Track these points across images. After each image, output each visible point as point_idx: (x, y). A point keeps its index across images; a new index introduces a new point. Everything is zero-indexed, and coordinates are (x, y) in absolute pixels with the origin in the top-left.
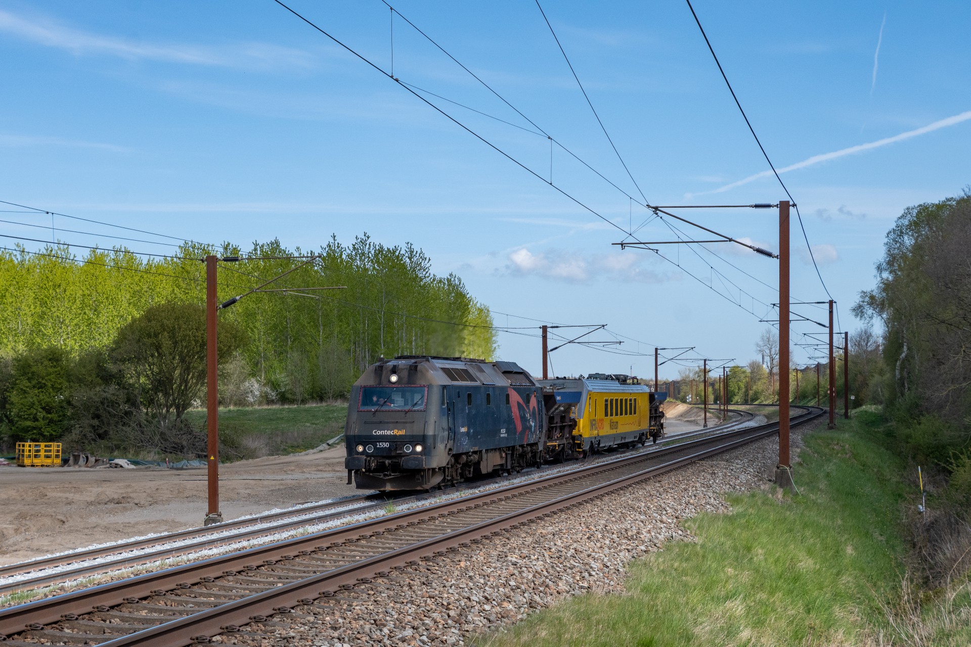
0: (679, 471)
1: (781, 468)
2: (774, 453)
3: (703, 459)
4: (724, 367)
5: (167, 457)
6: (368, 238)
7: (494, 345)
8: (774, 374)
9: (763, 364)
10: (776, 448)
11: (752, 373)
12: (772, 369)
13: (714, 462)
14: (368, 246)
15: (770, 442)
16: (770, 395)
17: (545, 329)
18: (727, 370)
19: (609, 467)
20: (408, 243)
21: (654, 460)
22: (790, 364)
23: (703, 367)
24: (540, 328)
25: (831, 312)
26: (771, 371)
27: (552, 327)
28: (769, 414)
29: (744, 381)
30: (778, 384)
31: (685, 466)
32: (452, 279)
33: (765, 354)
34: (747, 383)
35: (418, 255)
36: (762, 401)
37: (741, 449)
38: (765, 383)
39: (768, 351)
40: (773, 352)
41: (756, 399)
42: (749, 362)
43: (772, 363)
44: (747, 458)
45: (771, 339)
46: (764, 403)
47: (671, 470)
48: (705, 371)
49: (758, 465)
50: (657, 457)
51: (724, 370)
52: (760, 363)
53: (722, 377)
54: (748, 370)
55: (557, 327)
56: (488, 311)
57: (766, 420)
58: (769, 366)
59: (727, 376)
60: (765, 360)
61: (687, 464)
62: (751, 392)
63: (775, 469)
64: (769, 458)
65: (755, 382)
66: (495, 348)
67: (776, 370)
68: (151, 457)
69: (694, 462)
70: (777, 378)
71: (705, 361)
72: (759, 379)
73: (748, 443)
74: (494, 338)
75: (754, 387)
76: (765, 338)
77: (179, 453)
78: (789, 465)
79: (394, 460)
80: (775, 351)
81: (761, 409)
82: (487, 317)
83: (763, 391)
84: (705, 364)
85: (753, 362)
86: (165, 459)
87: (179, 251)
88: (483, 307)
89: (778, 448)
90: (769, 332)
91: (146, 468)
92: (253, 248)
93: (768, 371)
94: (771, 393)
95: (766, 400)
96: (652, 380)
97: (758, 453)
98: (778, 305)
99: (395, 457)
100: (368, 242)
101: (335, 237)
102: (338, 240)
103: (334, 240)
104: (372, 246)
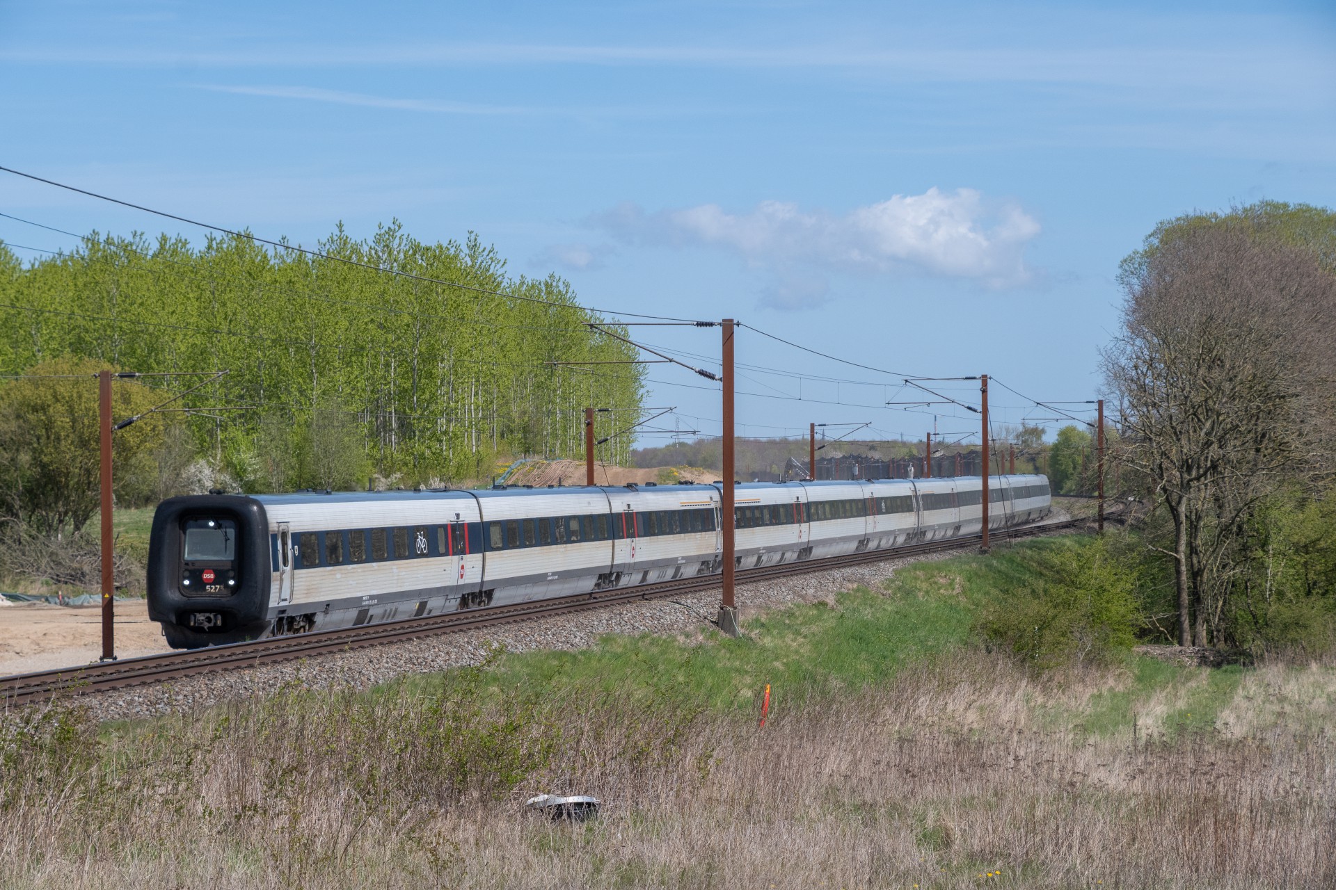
5: (60, 589)
6: (400, 227)
14: (397, 241)
20: (472, 232)
32: (554, 284)
35: (485, 253)
68: (37, 588)
77: (78, 583)
86: (57, 593)
91: (29, 606)
100: (398, 234)
101: (340, 226)
102: (347, 231)
103: (341, 231)
104: (405, 242)
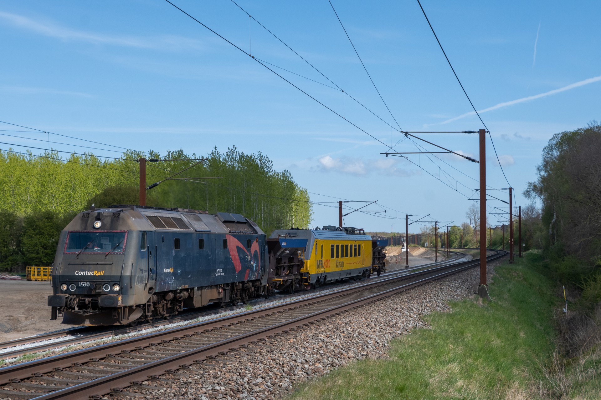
0: (421, 287)
1: (482, 286)
2: (477, 277)
3: (434, 280)
4: (447, 227)
6: (236, 148)
7: (310, 212)
8: (477, 231)
9: (470, 225)
10: (478, 274)
11: (464, 230)
12: (476, 228)
13: (442, 282)
14: (235, 153)
15: (475, 270)
17: (340, 203)
18: (449, 228)
19: (379, 285)
20: (259, 152)
22: (487, 225)
24: (338, 202)
25: (511, 195)
27: (345, 202)
28: (474, 254)
29: (459, 235)
30: (479, 237)
32: (286, 173)
33: (471, 219)
34: (461, 236)
35: (265, 159)
36: (470, 247)
37: (458, 275)
38: (472, 236)
39: (473, 217)
40: (476, 218)
41: (467, 245)
42: (462, 223)
43: (476, 224)
44: (461, 280)
45: (475, 210)
47: (416, 287)
48: (436, 229)
49: (468, 284)
52: (468, 224)
53: (446, 232)
54: (462, 228)
56: (307, 192)
57: (472, 258)
58: (474, 226)
59: (449, 232)
60: (472, 223)
61: (425, 283)
62: (463, 241)
63: (478, 287)
64: (474, 280)
65: (466, 235)
66: (311, 214)
67: (478, 228)
69: (430, 282)
70: (479, 233)
72: (468, 234)
73: (461, 271)
74: (310, 208)
75: (465, 238)
76: (471, 210)
78: (486, 284)
79: (94, 299)
80: (478, 217)
81: (469, 251)
82: (306, 195)
83: (470, 241)
84: (436, 225)
85: (465, 224)
87: (123, 155)
88: (303, 189)
89: (480, 274)
90: (474, 206)
92: (167, 154)
93: (473, 229)
94: (475, 242)
95: (472, 246)
96: (404, 234)
97: (468, 277)
98: (479, 190)
99: (94, 295)
100: (235, 151)
101: (216, 148)
102: (218, 150)
103: (216, 150)
104: (238, 154)
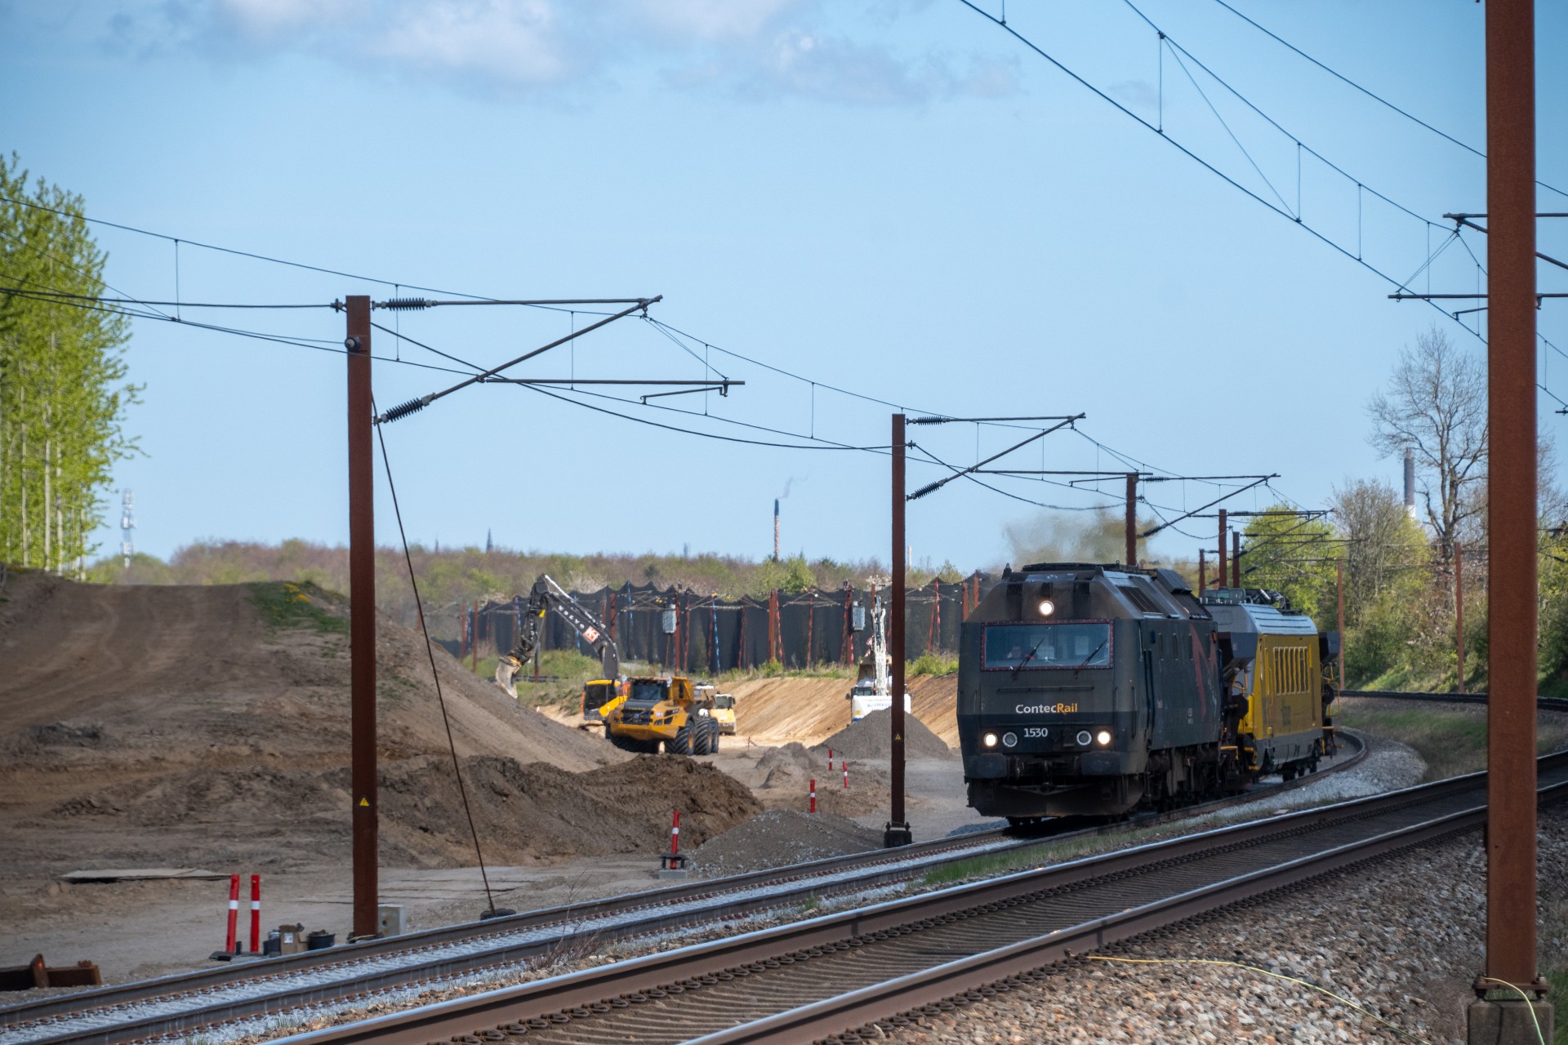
0: (1011, 1001)
1: (1496, 994)
2: (1464, 924)
3: (1122, 948)
4: (1223, 515)
7: (111, 387)
8: (1459, 551)
9: (1408, 500)
10: (1469, 900)
11: (1355, 542)
12: (1450, 525)
13: (1176, 963)
15: (1443, 869)
16: (1441, 647)
17: (358, 311)
18: (1238, 525)
19: (669, 978)
21: (886, 949)
22: (1542, 504)
23: (1120, 513)
24: (336, 306)
26: (1446, 535)
27: (394, 305)
28: (1432, 738)
29: (1317, 582)
30: (1478, 600)
31: (1035, 976)
33: (1417, 454)
34: (1333, 590)
36: (1405, 680)
37: (1303, 901)
38: (1417, 593)
39: (1431, 442)
40: (1456, 446)
41: (1376, 670)
42: (1342, 489)
43: (1451, 500)
44: (1331, 946)
45: (1448, 384)
46: (1414, 686)
47: (970, 998)
48: (1132, 534)
49: (1384, 979)
50: (903, 931)
51: (1223, 527)
52: (1392, 495)
53: (1214, 559)
54: (1339, 530)
55: (419, 304)
56: (79, 218)
57: (1421, 767)
58: (1439, 509)
59: (1236, 556)
60: (1418, 485)
61: (1048, 971)
62: (1349, 635)
63: (1464, 1001)
64: (1439, 948)
65: (1369, 586)
66: (114, 401)
67: (1471, 531)
69: (1082, 961)
70: (1476, 568)
71: (1132, 479)
72: (1389, 574)
73: (1334, 874)
74: (109, 353)
75: (1368, 613)
76: (1418, 379)
78: (1535, 982)
79: (1058, 761)
80: (1468, 440)
81: (1400, 714)
82: (69, 247)
83: (1406, 631)
84: (1132, 498)
85: (1361, 494)
88: (50, 200)
89: (1480, 898)
90: (1435, 349)
93: (1430, 533)
94: (1448, 642)
95: (1419, 675)
96: (874, 569)
97: (1386, 921)
98: (1483, 223)
99: (1058, 755)
